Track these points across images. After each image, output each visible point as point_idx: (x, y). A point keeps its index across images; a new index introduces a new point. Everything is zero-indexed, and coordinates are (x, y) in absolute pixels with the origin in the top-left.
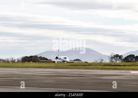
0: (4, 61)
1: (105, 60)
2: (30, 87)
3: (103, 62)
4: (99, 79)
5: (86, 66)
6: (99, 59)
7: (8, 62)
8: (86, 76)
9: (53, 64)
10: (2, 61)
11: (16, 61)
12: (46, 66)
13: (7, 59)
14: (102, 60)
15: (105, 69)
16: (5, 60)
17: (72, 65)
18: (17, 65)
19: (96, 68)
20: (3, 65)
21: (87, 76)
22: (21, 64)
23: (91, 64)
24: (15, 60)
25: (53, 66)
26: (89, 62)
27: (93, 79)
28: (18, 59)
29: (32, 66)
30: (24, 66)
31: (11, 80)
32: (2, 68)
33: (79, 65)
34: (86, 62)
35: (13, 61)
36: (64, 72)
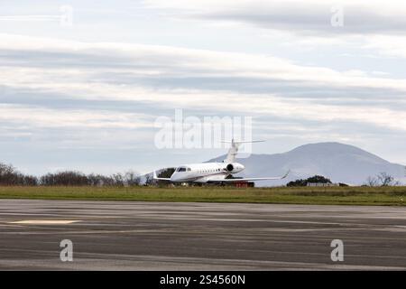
0: (107, 182)
1: (396, 180)
2: (183, 255)
3: (392, 183)
4: (378, 234)
5: (341, 194)
6: (381, 176)
7: (119, 184)
8: (341, 224)
9: (248, 189)
10: (102, 183)
11: (144, 182)
12: (228, 196)
13: (116, 177)
14: (388, 179)
15: (395, 204)
16: (111, 180)
17: (302, 194)
18: (146, 192)
19: (370, 201)
20: (106, 194)
21: (347, 224)
22: (155, 191)
23: (357, 190)
24: (138, 179)
25: (248, 196)
26: (350, 185)
27: (361, 233)
28: (147, 176)
29: (188, 196)
30: (164, 195)
31: (127, 235)
32: (103, 202)
33: (322, 194)
34: (341, 185)
35: (134, 183)
36: (277, 213)
